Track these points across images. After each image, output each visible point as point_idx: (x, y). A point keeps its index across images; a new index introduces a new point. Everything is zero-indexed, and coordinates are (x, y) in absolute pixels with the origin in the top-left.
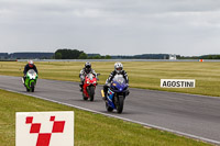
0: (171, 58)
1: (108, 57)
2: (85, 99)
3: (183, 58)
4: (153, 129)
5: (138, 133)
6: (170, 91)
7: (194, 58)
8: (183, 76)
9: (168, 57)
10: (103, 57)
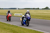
0: (17, 9)
1: (2, 9)
2: (8, 21)
3: (20, 9)
4: (13, 25)
5: (9, 26)
6: (17, 16)
7: (22, 9)
8: (20, 13)
9: (16, 9)
10: (1, 9)
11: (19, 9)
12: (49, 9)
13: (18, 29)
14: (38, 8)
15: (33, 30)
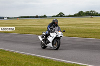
3: (10, 18)
11: (8, 18)
12: (65, 16)
13: (5, 56)
14: (45, 15)
15: (34, 56)
